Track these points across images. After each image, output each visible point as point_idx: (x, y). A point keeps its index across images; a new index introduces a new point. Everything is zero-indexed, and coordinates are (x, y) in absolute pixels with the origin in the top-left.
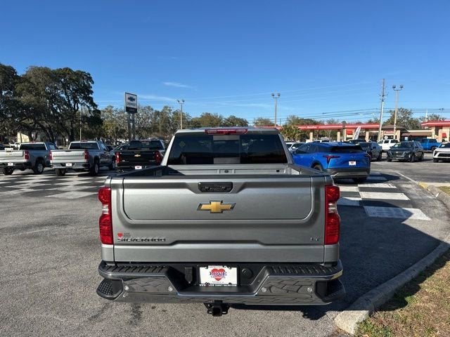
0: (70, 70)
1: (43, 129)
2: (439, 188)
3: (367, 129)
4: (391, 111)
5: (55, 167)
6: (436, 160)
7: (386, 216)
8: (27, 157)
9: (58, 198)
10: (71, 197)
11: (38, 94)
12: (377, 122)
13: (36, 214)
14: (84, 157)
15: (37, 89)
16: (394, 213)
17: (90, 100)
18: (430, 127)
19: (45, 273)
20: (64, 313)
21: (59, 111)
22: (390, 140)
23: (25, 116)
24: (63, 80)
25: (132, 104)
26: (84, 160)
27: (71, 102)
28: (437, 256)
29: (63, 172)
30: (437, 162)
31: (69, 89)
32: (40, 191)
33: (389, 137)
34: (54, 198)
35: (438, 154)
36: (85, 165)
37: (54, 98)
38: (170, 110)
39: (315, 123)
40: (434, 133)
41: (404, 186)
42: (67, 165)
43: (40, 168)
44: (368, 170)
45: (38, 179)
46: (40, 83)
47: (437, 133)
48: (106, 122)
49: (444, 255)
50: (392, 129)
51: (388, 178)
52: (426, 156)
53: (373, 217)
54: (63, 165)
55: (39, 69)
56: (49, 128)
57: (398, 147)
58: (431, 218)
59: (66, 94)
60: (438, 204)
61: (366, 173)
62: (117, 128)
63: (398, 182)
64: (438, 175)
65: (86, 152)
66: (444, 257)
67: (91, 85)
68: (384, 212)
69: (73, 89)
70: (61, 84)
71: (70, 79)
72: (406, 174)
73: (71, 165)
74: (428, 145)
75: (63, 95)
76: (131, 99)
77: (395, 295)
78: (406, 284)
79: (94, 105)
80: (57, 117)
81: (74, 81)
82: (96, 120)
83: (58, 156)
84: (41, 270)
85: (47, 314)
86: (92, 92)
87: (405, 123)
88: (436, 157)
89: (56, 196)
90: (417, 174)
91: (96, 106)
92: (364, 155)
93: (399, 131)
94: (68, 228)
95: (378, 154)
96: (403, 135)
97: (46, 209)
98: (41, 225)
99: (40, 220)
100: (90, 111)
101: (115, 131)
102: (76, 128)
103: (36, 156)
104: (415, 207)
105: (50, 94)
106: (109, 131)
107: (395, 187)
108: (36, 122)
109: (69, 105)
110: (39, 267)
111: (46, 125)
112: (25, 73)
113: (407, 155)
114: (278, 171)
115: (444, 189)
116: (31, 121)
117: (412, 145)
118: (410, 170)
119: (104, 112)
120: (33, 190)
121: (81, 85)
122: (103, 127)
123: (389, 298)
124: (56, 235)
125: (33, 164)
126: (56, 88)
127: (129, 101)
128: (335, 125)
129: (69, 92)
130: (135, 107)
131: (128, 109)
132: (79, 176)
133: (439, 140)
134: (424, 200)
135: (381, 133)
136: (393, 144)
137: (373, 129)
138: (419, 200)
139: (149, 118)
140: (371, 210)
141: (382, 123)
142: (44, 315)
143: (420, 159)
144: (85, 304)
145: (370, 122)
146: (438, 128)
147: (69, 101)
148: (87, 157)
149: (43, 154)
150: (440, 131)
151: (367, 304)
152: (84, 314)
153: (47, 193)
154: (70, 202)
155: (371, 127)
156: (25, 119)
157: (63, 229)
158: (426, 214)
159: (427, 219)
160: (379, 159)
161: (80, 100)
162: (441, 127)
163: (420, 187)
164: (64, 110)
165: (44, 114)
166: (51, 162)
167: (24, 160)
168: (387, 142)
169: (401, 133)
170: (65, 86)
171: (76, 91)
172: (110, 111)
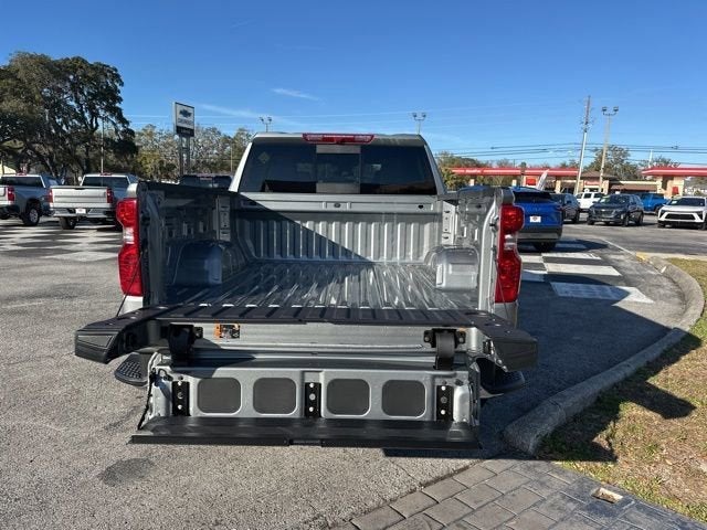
0: (84, 61)
1: (41, 158)
2: (667, 259)
3: (558, 177)
4: (596, 150)
5: (58, 214)
6: (662, 224)
7: (586, 295)
8: (11, 197)
9: (62, 260)
10: (84, 259)
11: (30, 99)
12: (575, 167)
13: (24, 281)
14: (106, 199)
15: (29, 91)
16: (597, 292)
17: (118, 113)
18: (655, 176)
19: (34, 364)
20: (63, 419)
21: (64, 128)
22: (593, 194)
23: (9, 134)
24: (71, 77)
25: (186, 122)
26: (106, 205)
27: (87, 115)
28: (665, 347)
29: (71, 223)
30: (664, 227)
31: (82, 93)
32: (33, 250)
33: (592, 190)
34: (55, 259)
35: (666, 214)
36: (107, 213)
37: (56, 107)
38: (248, 136)
39: (478, 166)
40: (659, 187)
41: (613, 257)
42: (78, 211)
43: (34, 215)
44: (559, 232)
45: (30, 232)
46: (34, 79)
47: (664, 187)
48: (144, 151)
49: (674, 346)
50: (598, 179)
51: (589, 246)
52: (646, 219)
53: (564, 297)
54: (72, 210)
55: (31, 57)
56: (50, 157)
57: (606, 203)
58: (655, 300)
59: (77, 101)
60: (665, 282)
61: (555, 236)
62: (162, 162)
63: (604, 251)
64: (664, 244)
65: (110, 191)
66: (674, 350)
67: (119, 88)
68: (583, 291)
69: (88, 92)
70: (68, 84)
71: (84, 76)
72: (615, 242)
73: (84, 211)
74: (650, 202)
75: (73, 103)
76: (185, 113)
77: (599, 400)
78: (615, 385)
79: (124, 121)
80: (63, 139)
81: (90, 80)
82: (126, 146)
83: (62, 197)
84: (28, 360)
85: (35, 421)
86: (120, 100)
87: (616, 169)
88: (663, 219)
89: (59, 257)
90: (633, 242)
91: (128, 123)
92: (554, 207)
93: (607, 182)
94: (76, 302)
95: (573, 213)
96: (613, 187)
97: (42, 274)
98: (32, 297)
99: (31, 290)
100: (117, 131)
101: (158, 166)
102: (94, 160)
103: (27, 197)
104: (629, 285)
105: (49, 99)
106: (149, 166)
107: (599, 258)
108: (28, 146)
109: (83, 120)
110: (25, 355)
111: (45, 151)
112: (7, 63)
113: (618, 214)
114: (421, 207)
115: (674, 261)
116: (19, 144)
117: (627, 199)
118: (622, 237)
119: (141, 134)
120: (20, 248)
121: (102, 88)
122: (139, 160)
123: (588, 404)
124: (56, 312)
125: (22, 209)
126: (60, 90)
127: (181, 116)
128: (510, 168)
129: (82, 98)
130: (191, 127)
131: (179, 130)
132: (99, 230)
133: (668, 196)
134: (643, 277)
135: (579, 184)
136: (597, 200)
137: (567, 177)
138: (636, 276)
139: (213, 147)
140: (561, 288)
141: (581, 168)
142: (31, 421)
143: (638, 223)
144: (99, 407)
145: (564, 166)
146: (667, 178)
147: (83, 113)
148: (111, 199)
149: (38, 193)
150: (669, 182)
151: (556, 410)
152: (97, 420)
153: (45, 252)
154: (82, 266)
155: (564, 173)
156: (8, 140)
157: (68, 302)
158: (647, 295)
159: (649, 301)
160: (575, 221)
161: (102, 113)
162: (671, 177)
163: (639, 259)
164: (74, 127)
165: (41, 133)
166: (51, 205)
167: (8, 203)
168: (588, 196)
169: (610, 185)
170: (76, 87)
171: (94, 96)
172: (151, 134)
